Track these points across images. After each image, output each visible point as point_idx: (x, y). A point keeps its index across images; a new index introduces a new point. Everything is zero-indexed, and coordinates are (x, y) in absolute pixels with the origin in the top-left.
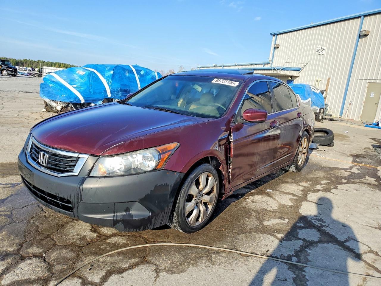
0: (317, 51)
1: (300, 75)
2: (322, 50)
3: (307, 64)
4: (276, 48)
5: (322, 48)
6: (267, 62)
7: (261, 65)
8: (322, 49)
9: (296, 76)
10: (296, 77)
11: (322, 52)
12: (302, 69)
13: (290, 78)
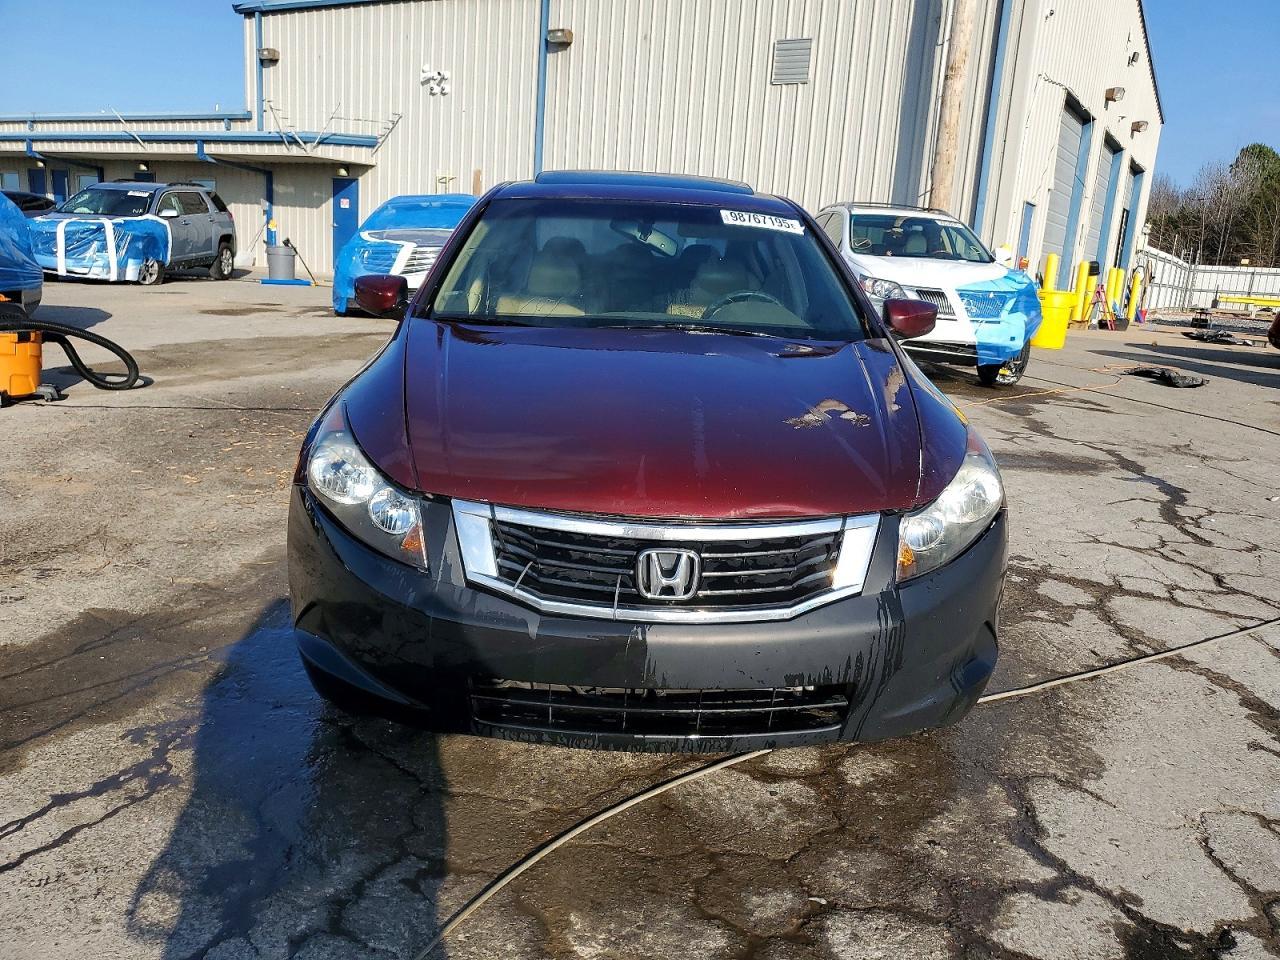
0: (423, 83)
1: (379, 163)
2: (440, 82)
3: (395, 124)
4: (268, 61)
5: (439, 74)
6: (239, 112)
7: (215, 124)
8: (439, 77)
9: (367, 163)
10: (365, 168)
11: (438, 85)
12: (380, 140)
13: (343, 172)
